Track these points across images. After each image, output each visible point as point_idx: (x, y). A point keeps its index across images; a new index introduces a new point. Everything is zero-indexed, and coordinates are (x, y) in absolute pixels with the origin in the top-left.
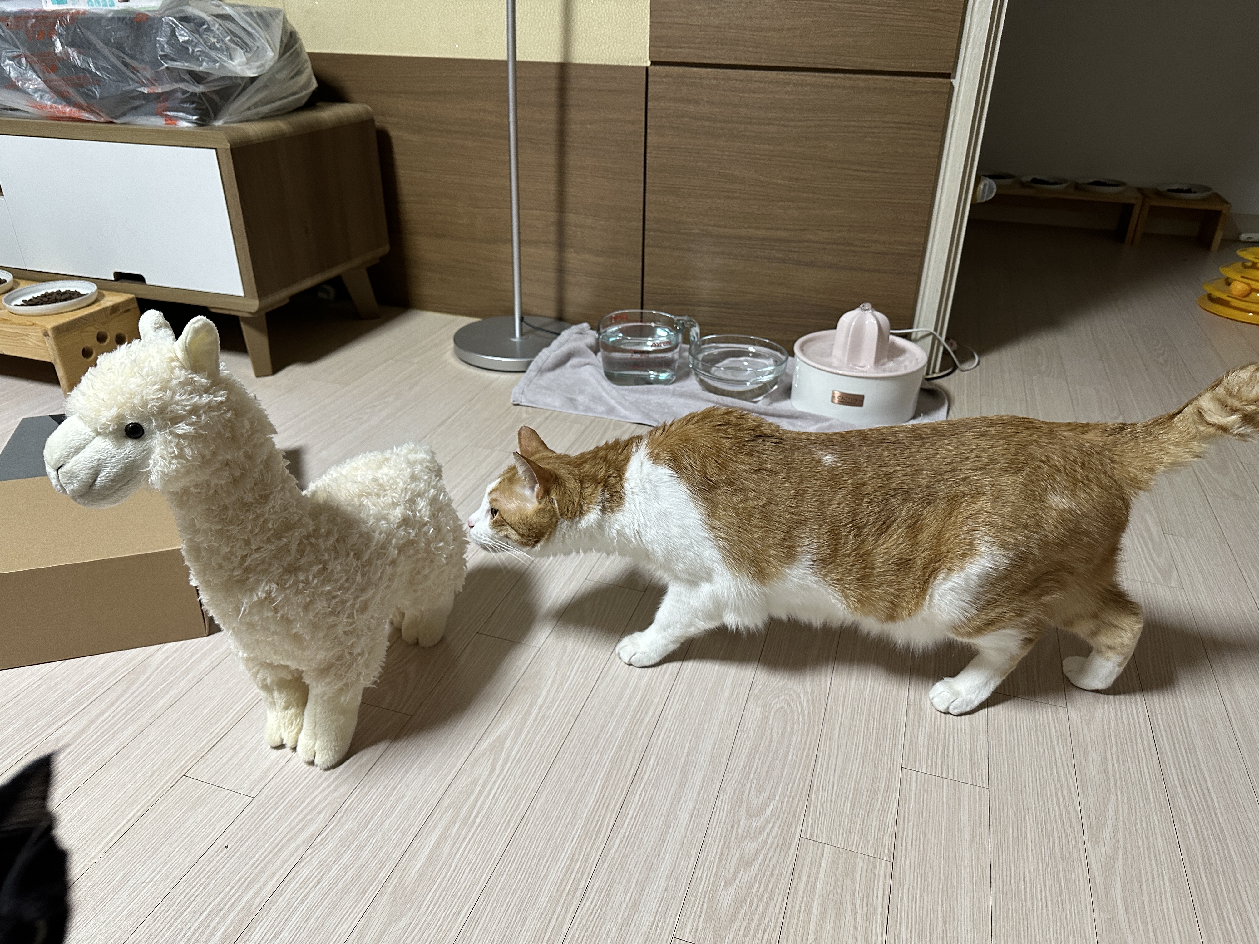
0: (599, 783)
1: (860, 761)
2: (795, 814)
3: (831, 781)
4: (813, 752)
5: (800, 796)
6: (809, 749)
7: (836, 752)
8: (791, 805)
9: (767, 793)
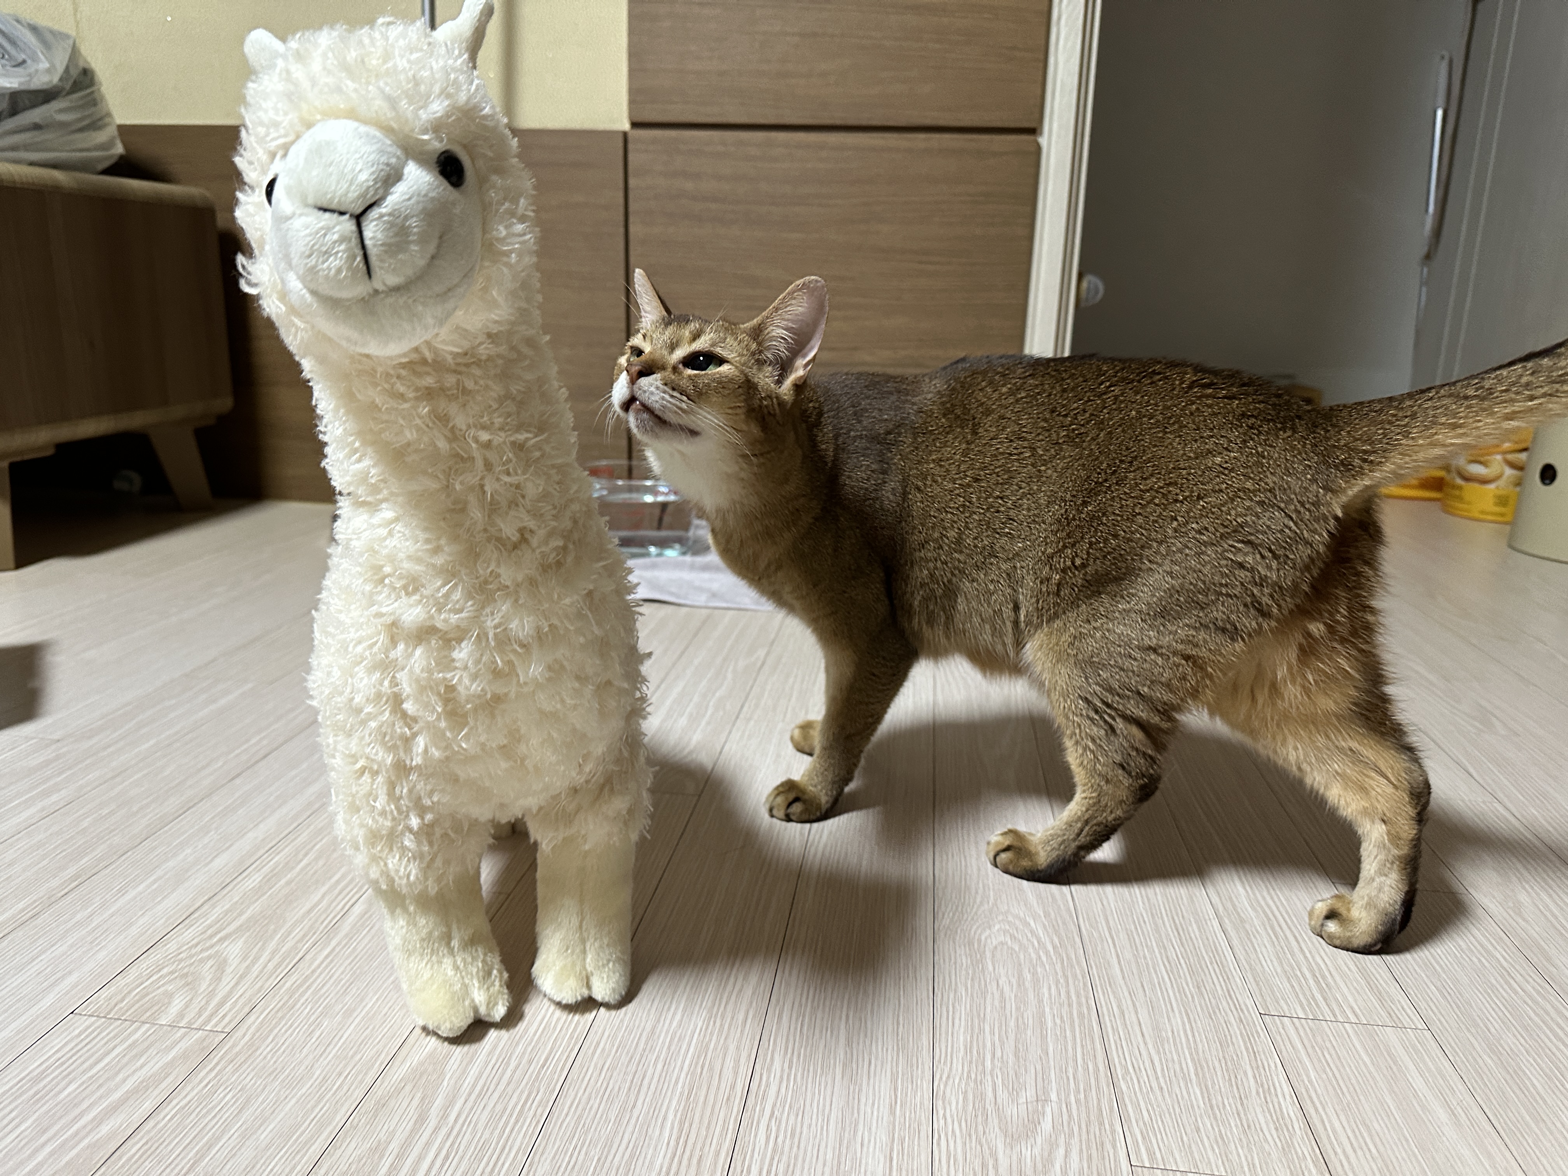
0: (671, 1116)
1: (1180, 1012)
2: (1101, 1124)
3: (1144, 1053)
4: (1088, 1008)
5: (1098, 1087)
6: (1080, 1004)
7: (1129, 1002)
8: (1087, 1107)
9: (1031, 1093)
